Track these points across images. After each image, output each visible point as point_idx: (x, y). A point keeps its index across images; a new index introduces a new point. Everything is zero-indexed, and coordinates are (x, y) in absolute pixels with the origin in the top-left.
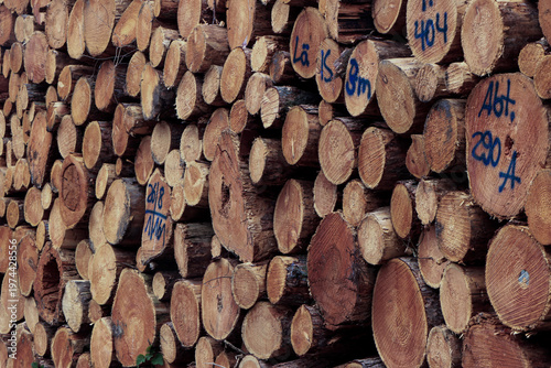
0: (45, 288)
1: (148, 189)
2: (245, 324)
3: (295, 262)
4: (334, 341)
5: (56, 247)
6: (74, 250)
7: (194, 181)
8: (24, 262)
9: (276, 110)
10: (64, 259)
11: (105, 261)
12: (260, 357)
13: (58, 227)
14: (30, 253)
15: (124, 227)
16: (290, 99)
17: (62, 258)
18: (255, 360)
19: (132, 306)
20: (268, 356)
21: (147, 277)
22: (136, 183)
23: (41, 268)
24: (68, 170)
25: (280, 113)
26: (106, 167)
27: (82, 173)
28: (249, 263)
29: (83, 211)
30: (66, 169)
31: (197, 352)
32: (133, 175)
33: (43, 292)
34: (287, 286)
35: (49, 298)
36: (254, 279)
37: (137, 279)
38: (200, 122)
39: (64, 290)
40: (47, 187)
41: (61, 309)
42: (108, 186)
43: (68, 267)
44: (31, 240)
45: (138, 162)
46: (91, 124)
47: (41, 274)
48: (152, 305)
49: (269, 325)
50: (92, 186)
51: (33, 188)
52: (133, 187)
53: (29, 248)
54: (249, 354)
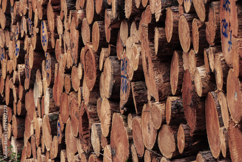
0: (84, 131)
1: (122, 62)
2: (159, 139)
3: (177, 100)
4: (196, 143)
5: (86, 103)
6: (96, 105)
7: (135, 55)
8: (73, 115)
9: (160, 11)
10: (90, 111)
11: (106, 109)
12: (167, 157)
13: (86, 91)
14: (75, 109)
15: (112, 87)
16: (168, 4)
17: (89, 110)
18: (166, 160)
19: (119, 136)
20: (170, 156)
21: (125, 117)
22: (117, 59)
23: (81, 118)
24: (87, 54)
25: (162, 12)
26: (103, 50)
27: (93, 55)
28: (158, 102)
29: (95, 78)
30: (86, 53)
31: (145, 159)
32: (115, 54)
33: (83, 134)
34: (172, 113)
35: (85, 136)
36: (159, 111)
37: (120, 118)
38: (136, 19)
39: (91, 130)
40: (80, 65)
41: (91, 143)
42: (104, 62)
43: (93, 116)
44: (75, 101)
45: (117, 46)
46: (95, 23)
47: (81, 121)
48: (127, 134)
49: (169, 138)
50: (98, 63)
51: (74, 67)
52: (115, 62)
53: (75, 105)
54: (163, 156)
